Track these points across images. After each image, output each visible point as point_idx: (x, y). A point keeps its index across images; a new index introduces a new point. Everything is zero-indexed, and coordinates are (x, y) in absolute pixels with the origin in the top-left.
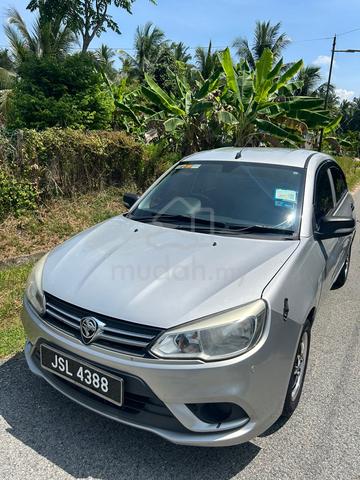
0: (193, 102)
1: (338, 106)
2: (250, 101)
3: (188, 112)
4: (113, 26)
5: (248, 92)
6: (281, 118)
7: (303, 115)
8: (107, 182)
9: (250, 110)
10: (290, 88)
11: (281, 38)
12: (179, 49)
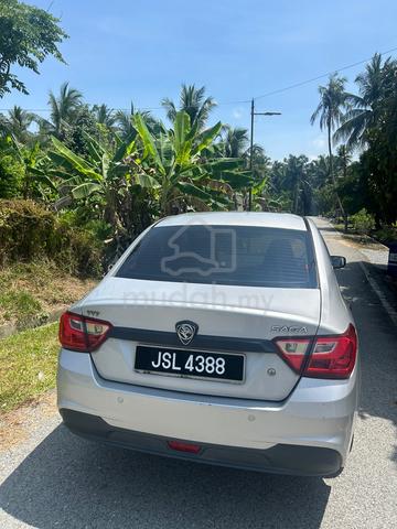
0: (111, 165)
1: (270, 167)
2: (173, 163)
3: (105, 176)
4: (19, 86)
5: (169, 154)
6: (204, 181)
7: (227, 177)
8: (12, 258)
9: (173, 173)
10: (212, 150)
11: (208, 101)
12: (103, 110)
